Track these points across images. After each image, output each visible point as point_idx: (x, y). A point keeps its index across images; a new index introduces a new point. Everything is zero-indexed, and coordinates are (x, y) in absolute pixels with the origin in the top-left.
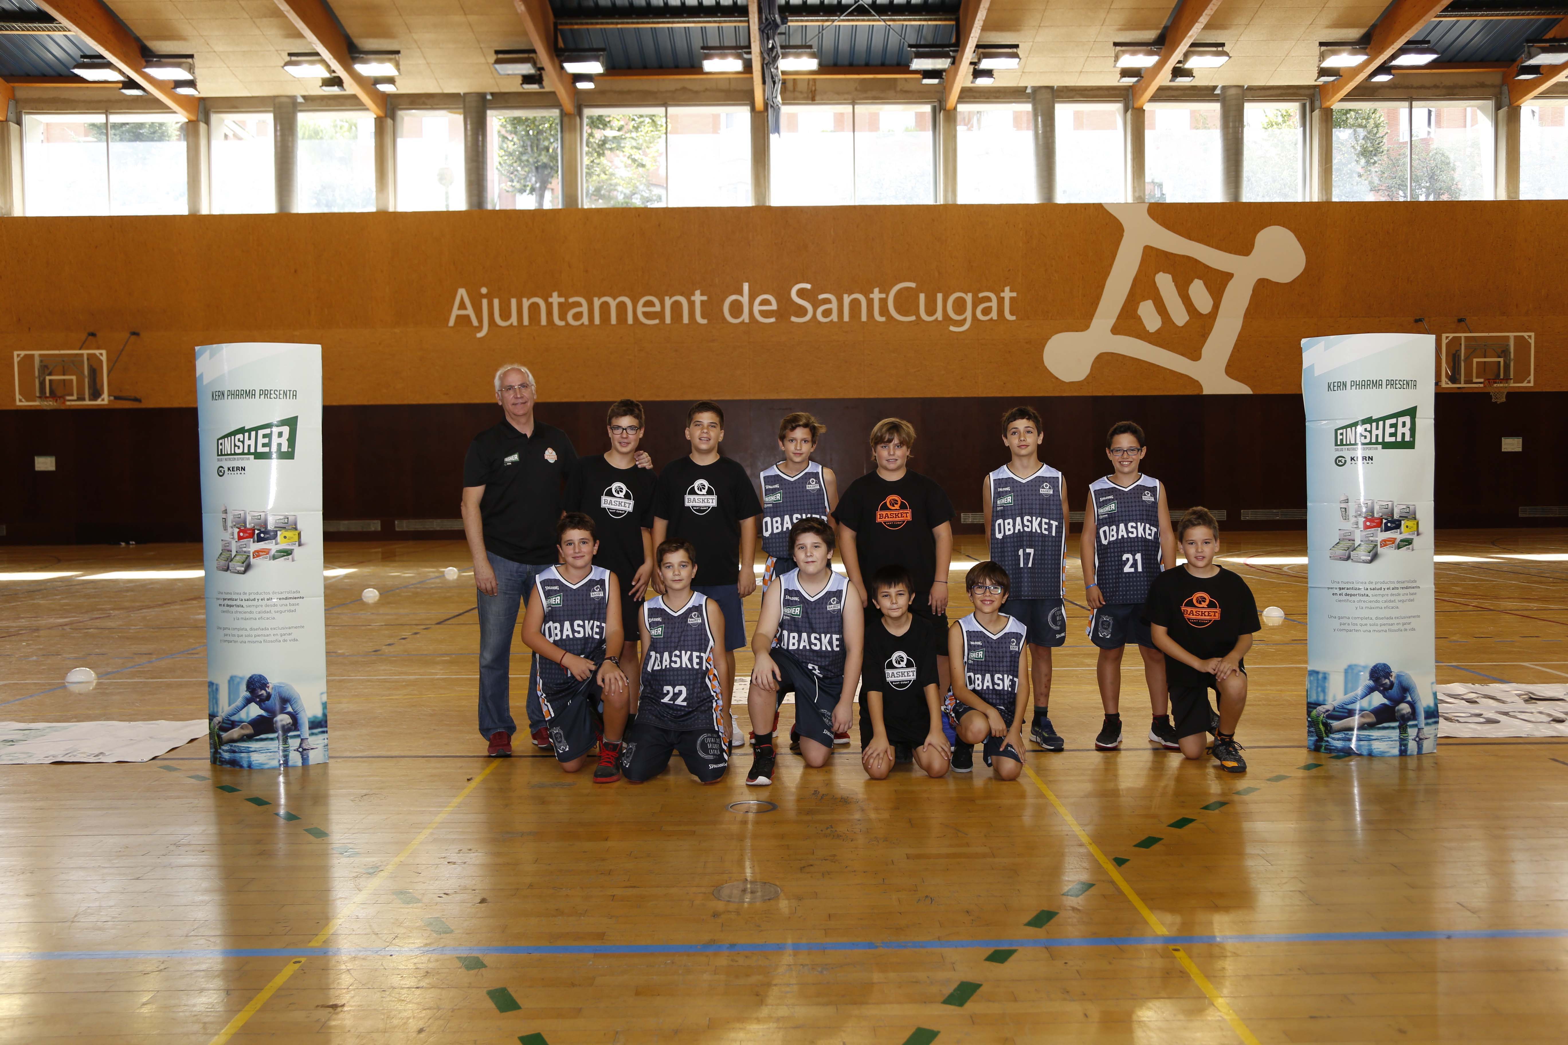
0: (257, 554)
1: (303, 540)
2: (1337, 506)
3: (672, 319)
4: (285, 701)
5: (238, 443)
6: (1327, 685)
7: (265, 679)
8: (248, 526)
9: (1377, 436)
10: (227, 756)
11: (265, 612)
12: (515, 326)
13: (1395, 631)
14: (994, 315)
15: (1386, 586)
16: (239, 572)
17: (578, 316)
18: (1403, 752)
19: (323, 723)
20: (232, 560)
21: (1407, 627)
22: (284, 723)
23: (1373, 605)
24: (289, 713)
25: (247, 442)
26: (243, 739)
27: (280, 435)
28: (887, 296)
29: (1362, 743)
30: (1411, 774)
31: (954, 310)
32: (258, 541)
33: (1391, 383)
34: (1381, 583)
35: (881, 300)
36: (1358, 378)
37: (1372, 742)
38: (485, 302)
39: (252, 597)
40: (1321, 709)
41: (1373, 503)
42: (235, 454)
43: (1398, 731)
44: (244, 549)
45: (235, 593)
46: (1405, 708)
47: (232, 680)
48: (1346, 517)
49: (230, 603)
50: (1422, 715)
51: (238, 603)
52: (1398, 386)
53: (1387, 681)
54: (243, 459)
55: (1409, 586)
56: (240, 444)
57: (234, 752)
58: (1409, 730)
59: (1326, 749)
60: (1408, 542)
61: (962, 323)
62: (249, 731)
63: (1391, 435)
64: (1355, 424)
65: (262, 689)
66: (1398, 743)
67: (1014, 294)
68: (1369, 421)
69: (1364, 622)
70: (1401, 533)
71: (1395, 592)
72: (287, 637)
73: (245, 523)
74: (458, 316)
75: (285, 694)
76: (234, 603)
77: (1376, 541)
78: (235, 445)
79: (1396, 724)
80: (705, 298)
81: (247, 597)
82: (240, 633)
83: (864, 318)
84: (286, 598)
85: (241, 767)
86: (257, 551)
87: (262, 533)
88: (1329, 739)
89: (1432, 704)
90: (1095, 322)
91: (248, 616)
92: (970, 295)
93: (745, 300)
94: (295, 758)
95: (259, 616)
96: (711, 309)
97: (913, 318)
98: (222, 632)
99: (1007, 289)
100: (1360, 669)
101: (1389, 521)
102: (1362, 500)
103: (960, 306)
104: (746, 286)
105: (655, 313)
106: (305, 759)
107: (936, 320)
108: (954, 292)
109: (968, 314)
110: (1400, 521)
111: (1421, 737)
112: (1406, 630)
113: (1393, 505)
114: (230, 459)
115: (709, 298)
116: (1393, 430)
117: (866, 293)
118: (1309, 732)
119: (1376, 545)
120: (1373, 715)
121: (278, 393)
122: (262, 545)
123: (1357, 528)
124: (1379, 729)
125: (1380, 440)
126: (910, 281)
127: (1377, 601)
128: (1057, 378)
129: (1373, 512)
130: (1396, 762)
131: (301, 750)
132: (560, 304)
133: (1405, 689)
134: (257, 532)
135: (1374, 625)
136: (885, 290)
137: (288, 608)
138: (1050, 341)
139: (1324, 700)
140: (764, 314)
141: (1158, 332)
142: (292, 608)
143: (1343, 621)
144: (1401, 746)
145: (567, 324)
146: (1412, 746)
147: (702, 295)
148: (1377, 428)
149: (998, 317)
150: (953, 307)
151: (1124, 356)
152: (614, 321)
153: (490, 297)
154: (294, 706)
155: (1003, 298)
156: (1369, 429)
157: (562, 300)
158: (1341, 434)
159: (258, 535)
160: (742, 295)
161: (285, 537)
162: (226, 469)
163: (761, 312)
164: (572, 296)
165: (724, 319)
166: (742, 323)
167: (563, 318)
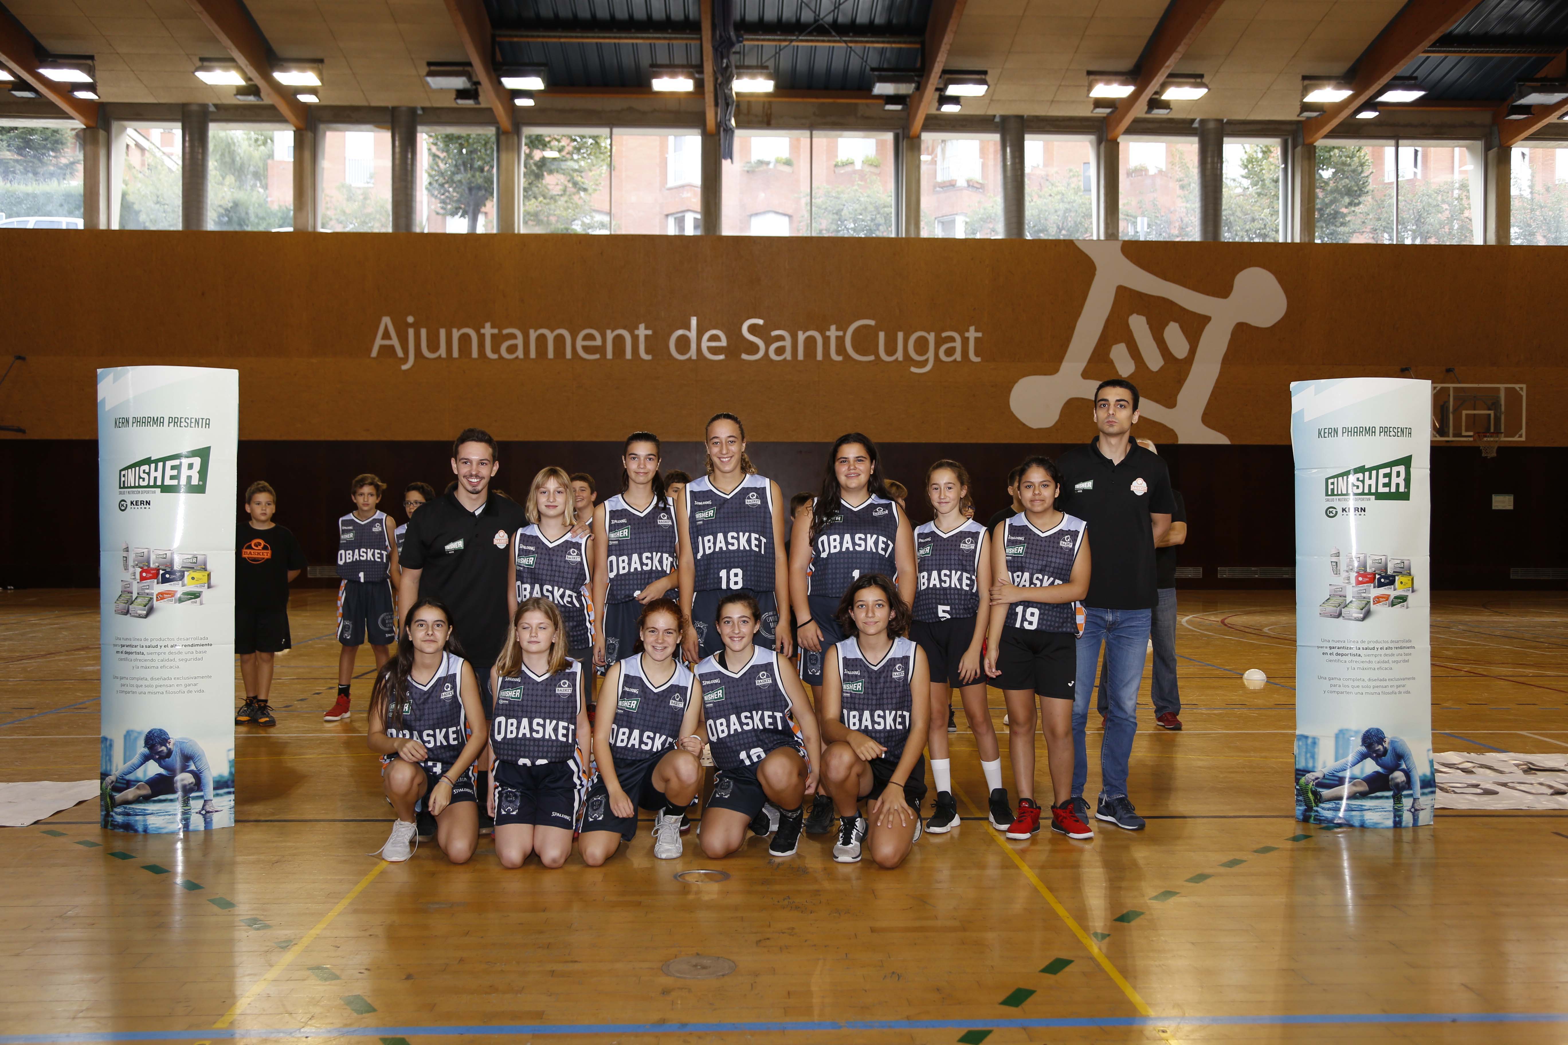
0: (161, 596)
1: (213, 582)
2: (1328, 560)
3: (614, 354)
4: (187, 758)
5: (143, 475)
6: (1316, 750)
7: (165, 733)
8: (152, 566)
9: (1370, 486)
10: (119, 819)
11: (168, 660)
12: (444, 359)
13: (1388, 693)
14: (958, 356)
15: (1379, 646)
16: (140, 616)
17: (512, 349)
18: (1397, 824)
19: (230, 783)
20: (132, 603)
21: (1401, 689)
22: (186, 782)
23: (1366, 665)
24: (191, 772)
25: (153, 474)
26: (139, 800)
27: (191, 466)
28: (845, 334)
29: (1354, 813)
30: (1406, 847)
31: (915, 350)
32: (163, 583)
33: (1385, 431)
34: (1374, 642)
35: (838, 338)
36: (1350, 425)
37: (1365, 813)
38: (411, 332)
39: (154, 643)
40: (1310, 776)
41: (1365, 557)
42: (140, 487)
43: (1392, 801)
44: (147, 591)
45: (135, 639)
46: (1399, 776)
47: (128, 735)
48: (1337, 572)
49: (129, 649)
50: (1417, 785)
51: (138, 649)
52: (1392, 433)
53: (1380, 747)
54: (148, 492)
55: (1404, 646)
56: (146, 476)
57: (128, 814)
58: (1404, 800)
59: (1315, 819)
60: (1403, 599)
61: (924, 364)
62: (147, 791)
63: (1385, 485)
64: (1347, 473)
65: (162, 745)
66: (1392, 814)
67: (980, 335)
68: (1361, 470)
69: (1356, 683)
70: (1395, 590)
71: (1389, 652)
72: (191, 688)
73: (149, 562)
74: (382, 347)
75: (188, 751)
76: (134, 650)
77: (1369, 598)
78: (140, 477)
79: (1390, 793)
80: (649, 332)
81: (148, 643)
82: (140, 683)
83: (820, 357)
84: (192, 645)
85: (136, 831)
86: (162, 594)
87: (166, 574)
88: (1319, 809)
89: (1428, 773)
90: (1065, 366)
91: (148, 664)
92: (933, 334)
93: (693, 334)
94: (197, 822)
95: (162, 664)
96: (656, 344)
97: (872, 358)
98: (118, 682)
99: (972, 329)
100: (1353, 734)
101: (1382, 577)
102: (1354, 554)
103: (922, 346)
104: (694, 321)
105: (596, 347)
106: (208, 823)
107: (896, 360)
108: (916, 331)
109: (931, 354)
110: (1394, 577)
111: (1417, 808)
112: (1400, 693)
113: (1386, 559)
114: (133, 492)
115: (655, 332)
116: (1386, 480)
117: (822, 330)
118: (1298, 801)
119: (1369, 602)
120: (1365, 784)
121: (189, 421)
122: (166, 587)
123: (1349, 583)
124: (1372, 798)
125: (1373, 490)
126: (870, 318)
127: (1370, 662)
128: (1024, 425)
129: (1365, 567)
130: (1390, 834)
131: (203, 812)
132: (493, 336)
133: (1400, 756)
134: (161, 572)
135: (1367, 687)
136: (843, 327)
137: (195, 656)
138: (1017, 384)
139: (1314, 767)
140: (713, 350)
141: (1131, 377)
142: (199, 656)
143: (1333, 682)
144: (1395, 817)
145: (501, 357)
146: (1407, 818)
147: (646, 328)
148: (1370, 478)
149: (962, 358)
150: (914, 346)
152: (551, 355)
153: (416, 326)
154: (198, 764)
155: (968, 338)
156: (1361, 479)
157: (496, 331)
158: (1333, 484)
159: (163, 575)
160: (689, 330)
161: (193, 578)
162: (129, 503)
163: (709, 348)
164: (506, 328)
165: (670, 355)
166: (689, 359)
167: (496, 351)
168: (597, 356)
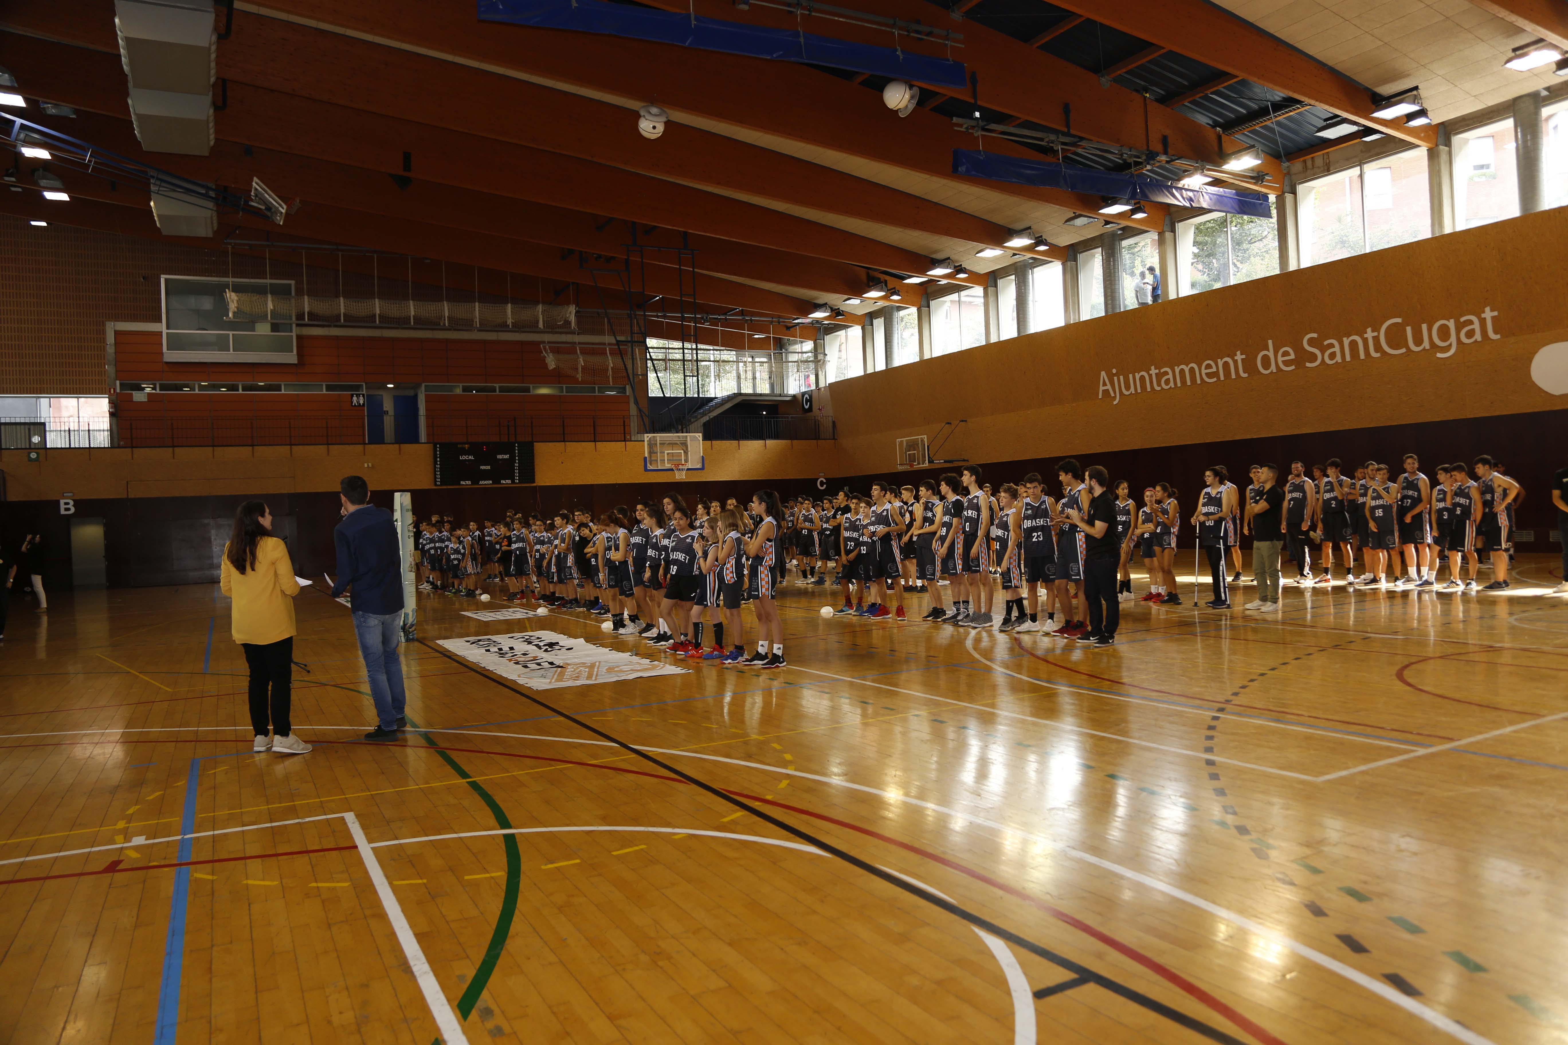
3: (1225, 376)
12: (1133, 394)
14: (1478, 337)
17: (1167, 382)
28: (1379, 334)
31: (1439, 338)
35: (1373, 337)
38: (1115, 378)
61: (1447, 349)
67: (1496, 313)
74: (1104, 391)
80: (1244, 357)
83: (1362, 356)
92: (1452, 321)
93: (1271, 354)
96: (1249, 365)
97: (1403, 350)
99: (1487, 309)
103: (1444, 333)
104: (1270, 343)
105: (1213, 373)
107: (1424, 349)
108: (1437, 321)
109: (1453, 339)
115: (1247, 355)
117: (1361, 334)
126: (1397, 317)
128: (1546, 392)
132: (1156, 374)
136: (1376, 329)
138: (1537, 354)
140: (1285, 363)
145: (1162, 389)
147: (1242, 354)
149: (1482, 338)
150: (1438, 334)
152: (1189, 383)
153: (1118, 375)
155: (1485, 319)
157: (1157, 371)
160: (1268, 351)
163: (1284, 362)
164: (1163, 368)
165: (1259, 371)
166: (1272, 372)
167: (1159, 384)
168: (1215, 379)
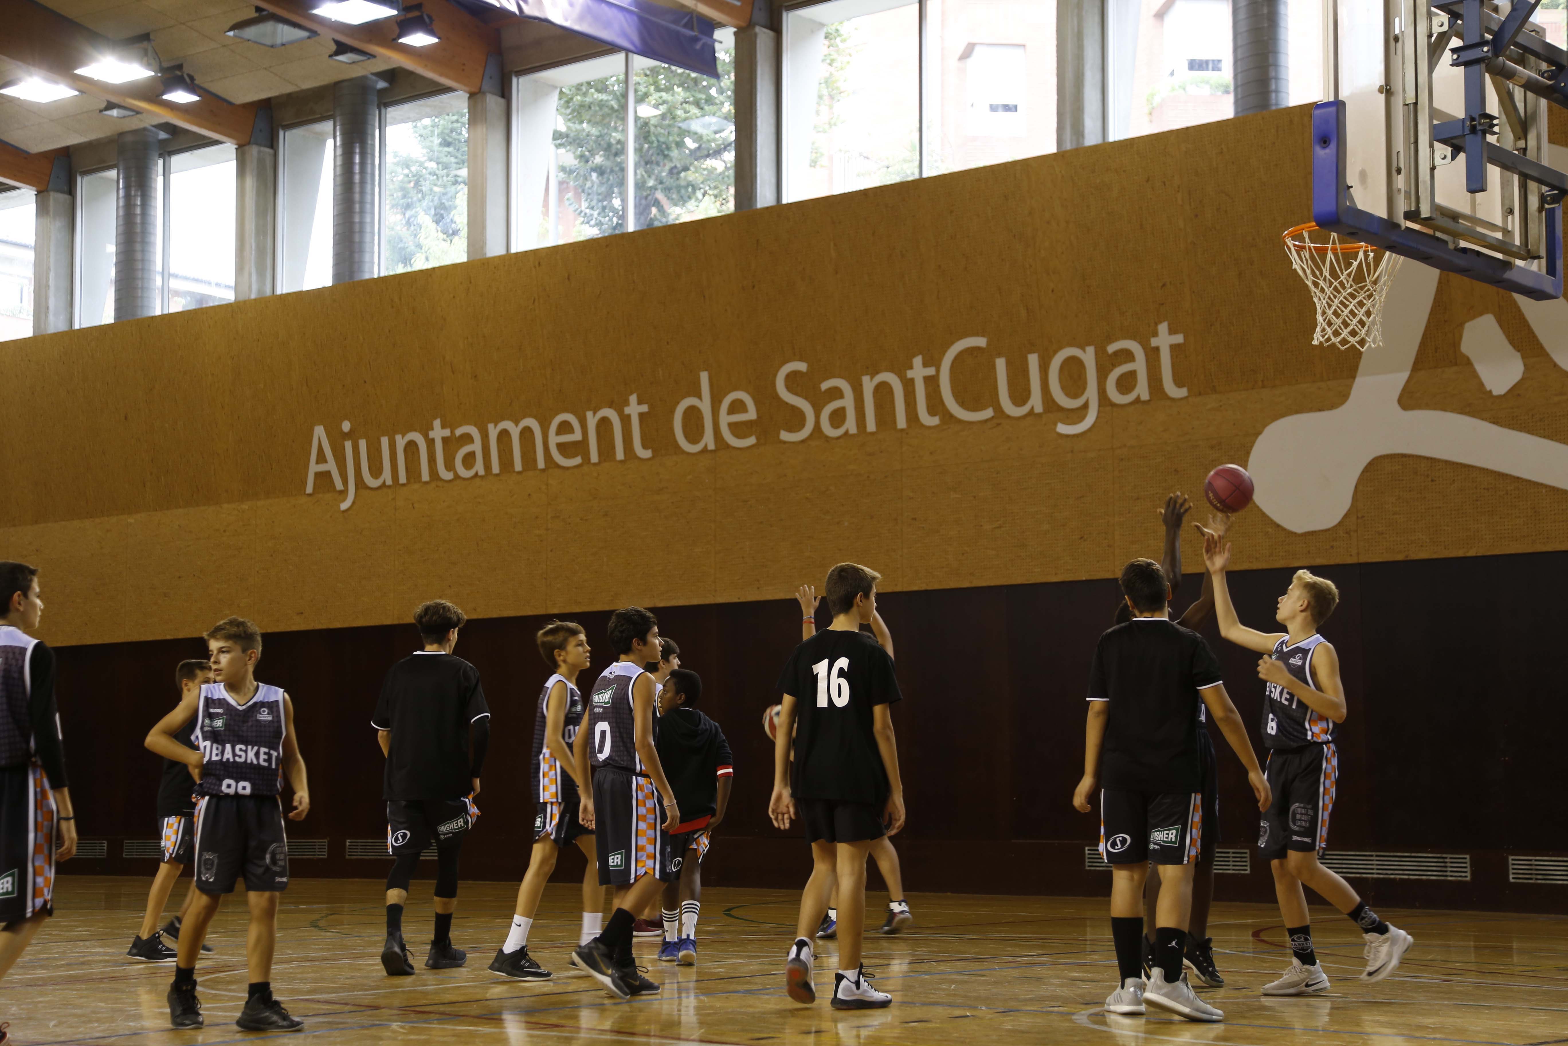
3: (599, 452)
12: (389, 487)
14: (1142, 390)
17: (469, 460)
28: (938, 371)
31: (1064, 388)
35: (928, 380)
38: (348, 446)
61: (1081, 413)
67: (1179, 339)
74: (318, 475)
80: (644, 408)
83: (901, 422)
90: (1363, 384)
92: (1090, 350)
93: (705, 406)
96: (655, 429)
97: (988, 413)
99: (1163, 328)
103: (1073, 377)
104: (704, 379)
105: (575, 444)
107: (1031, 412)
108: (1060, 348)
109: (1091, 393)
115: (651, 407)
117: (901, 368)
126: (976, 334)
128: (1278, 526)
132: (445, 440)
136: (933, 359)
138: (1260, 438)
140: (738, 429)
141: (1514, 391)
145: (457, 477)
147: (640, 401)
149: (1151, 394)
150: (1060, 380)
151: (1432, 461)
152: (518, 464)
153: (354, 437)
155: (1157, 349)
157: (447, 433)
160: (700, 397)
163: (733, 427)
164: (460, 425)
165: (677, 446)
166: (705, 450)
167: (450, 465)
168: (578, 460)
